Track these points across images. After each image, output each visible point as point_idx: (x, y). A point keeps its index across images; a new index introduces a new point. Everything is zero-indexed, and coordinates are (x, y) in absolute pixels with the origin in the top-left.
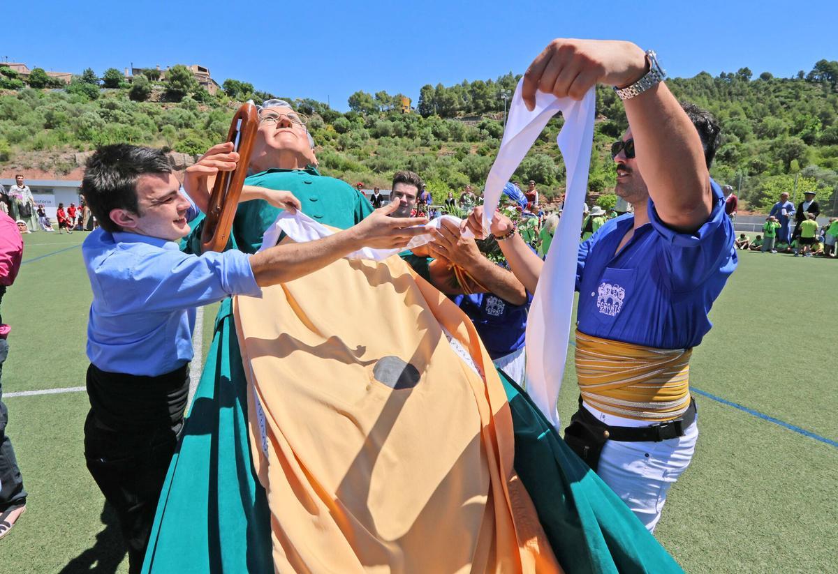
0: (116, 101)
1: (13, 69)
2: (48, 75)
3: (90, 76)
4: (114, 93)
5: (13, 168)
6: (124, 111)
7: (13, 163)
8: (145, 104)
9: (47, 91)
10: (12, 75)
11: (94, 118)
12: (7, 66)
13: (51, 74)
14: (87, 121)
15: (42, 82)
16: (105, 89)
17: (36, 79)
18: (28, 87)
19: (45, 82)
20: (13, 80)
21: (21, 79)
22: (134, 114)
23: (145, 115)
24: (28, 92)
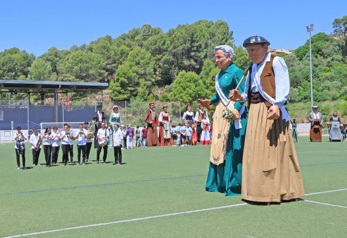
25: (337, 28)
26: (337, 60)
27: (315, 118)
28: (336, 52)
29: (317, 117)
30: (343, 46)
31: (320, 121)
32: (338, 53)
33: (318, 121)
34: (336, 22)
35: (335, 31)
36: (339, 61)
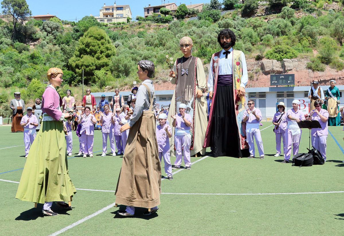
0: (230, 21)
1: (168, 8)
2: (188, 8)
3: (215, 3)
4: (230, 14)
5: (157, 82)
6: (235, 28)
7: (157, 78)
8: (252, 19)
9: (187, 20)
10: (166, 13)
11: (211, 38)
12: (164, 7)
13: (190, 6)
14: (206, 41)
15: (184, 14)
16: (225, 11)
17: (180, 13)
18: (175, 19)
19: (186, 14)
20: (167, 16)
21: (171, 15)
22: (242, 29)
23: (251, 29)
24: (175, 23)
25: (6, 9)
26: (6, 44)
27: (18, 106)
28: (5, 35)
29: (19, 104)
30: (11, 30)
31: (22, 109)
32: (7, 36)
33: (21, 108)
34: (5, 2)
35: (4, 12)
36: (8, 45)
